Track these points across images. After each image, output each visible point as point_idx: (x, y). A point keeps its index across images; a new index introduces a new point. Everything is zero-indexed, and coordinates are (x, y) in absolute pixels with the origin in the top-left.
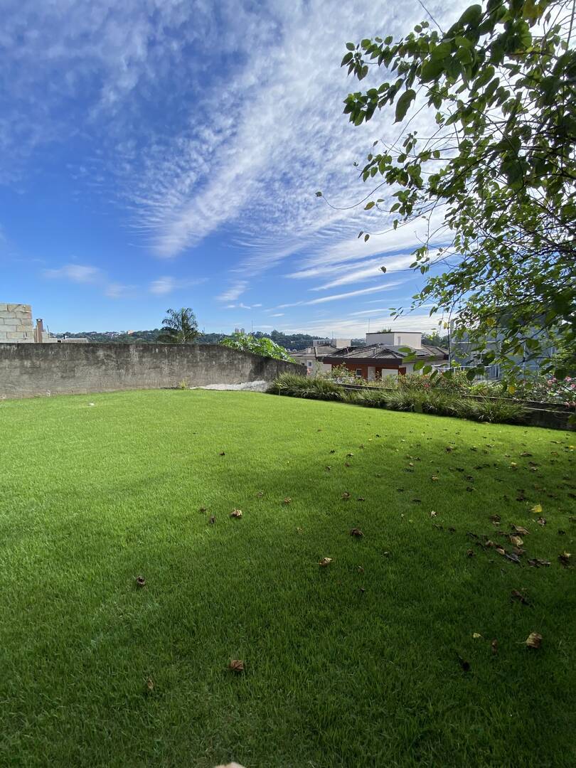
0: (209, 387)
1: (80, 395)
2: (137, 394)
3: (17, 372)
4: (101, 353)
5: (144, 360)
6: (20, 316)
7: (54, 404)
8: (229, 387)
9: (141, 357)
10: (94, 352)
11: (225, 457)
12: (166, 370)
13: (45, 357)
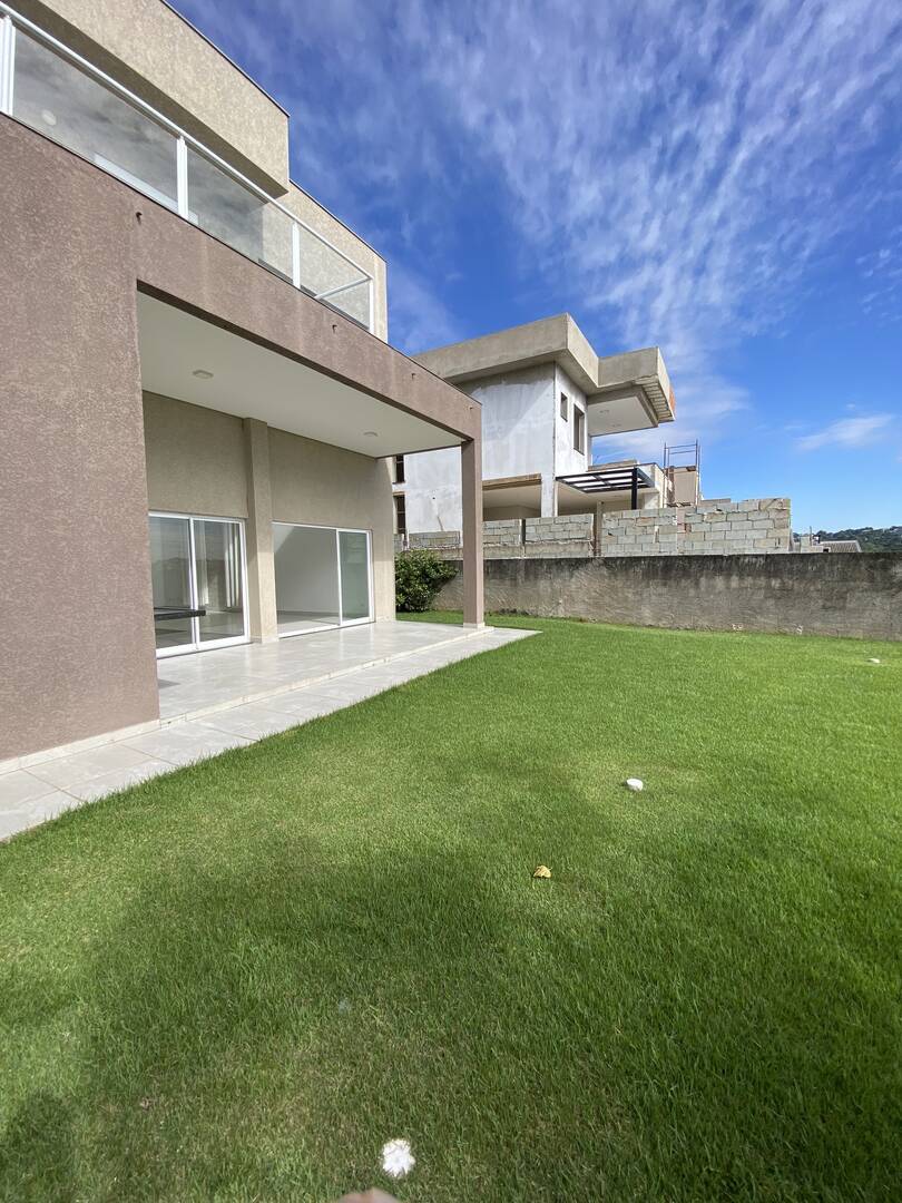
1: (850, 639)
3: (761, 595)
6: (773, 515)
13: (802, 574)
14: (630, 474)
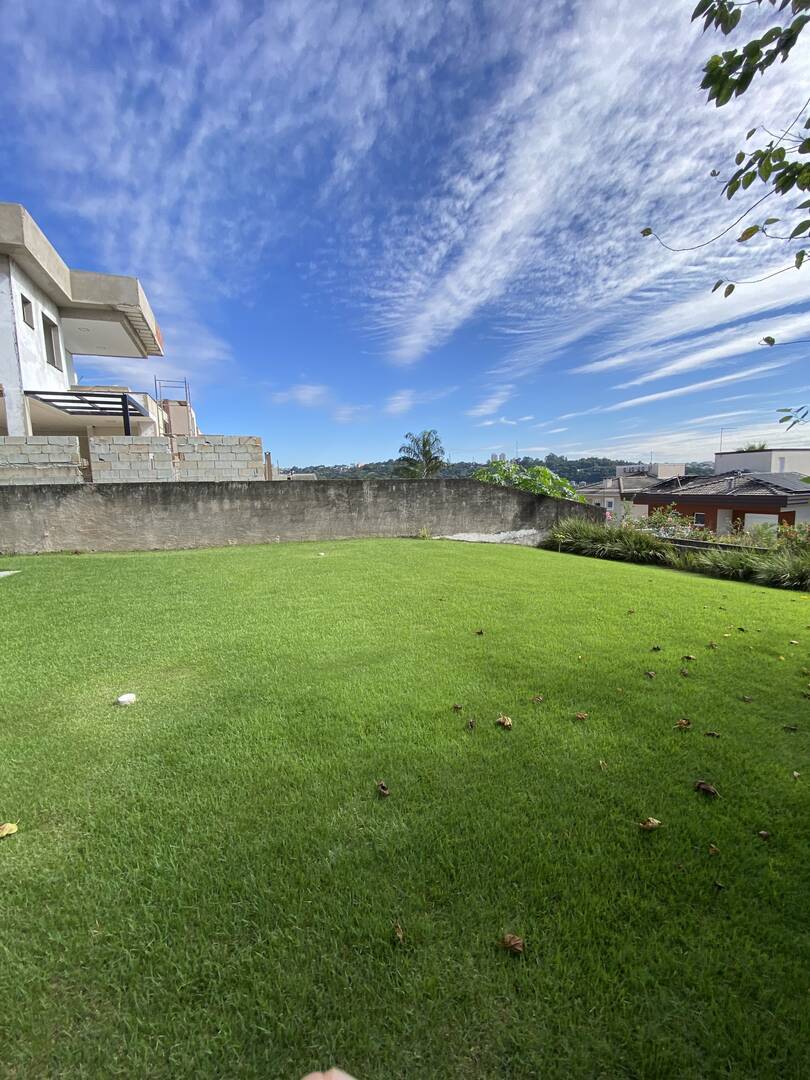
0: (456, 537)
1: (309, 542)
2: (371, 543)
3: (247, 515)
4: (332, 492)
5: (378, 500)
6: (250, 450)
7: (285, 552)
8: (484, 537)
9: (375, 497)
10: (324, 491)
11: (483, 638)
12: (404, 513)
13: (275, 497)
14: (119, 400)
